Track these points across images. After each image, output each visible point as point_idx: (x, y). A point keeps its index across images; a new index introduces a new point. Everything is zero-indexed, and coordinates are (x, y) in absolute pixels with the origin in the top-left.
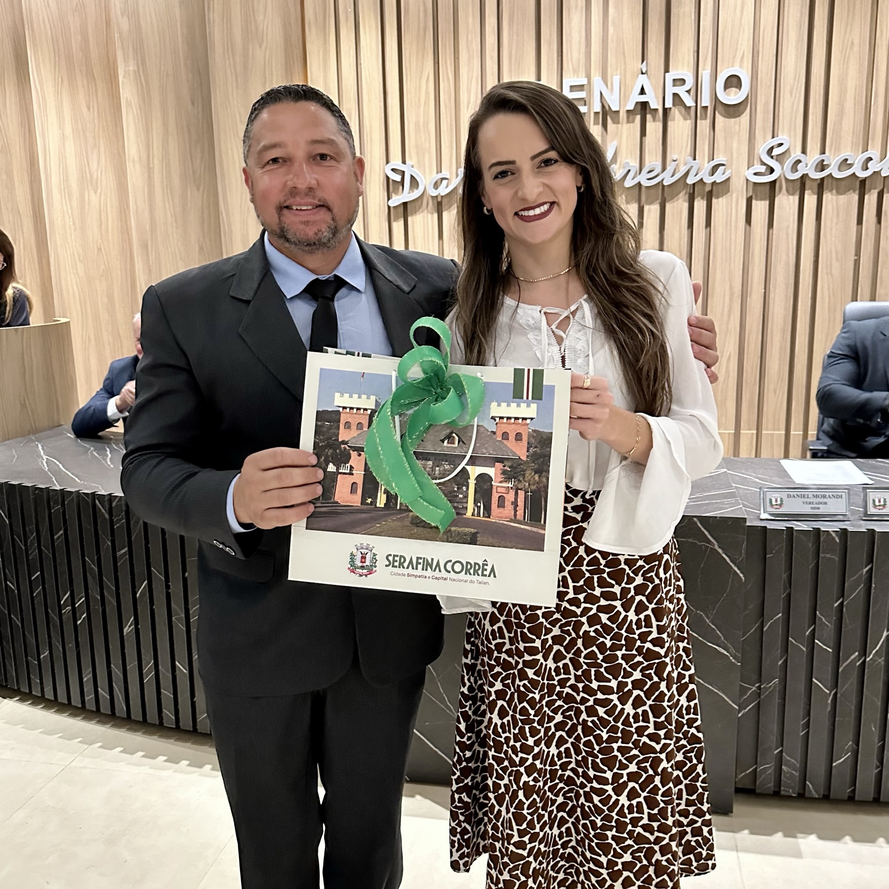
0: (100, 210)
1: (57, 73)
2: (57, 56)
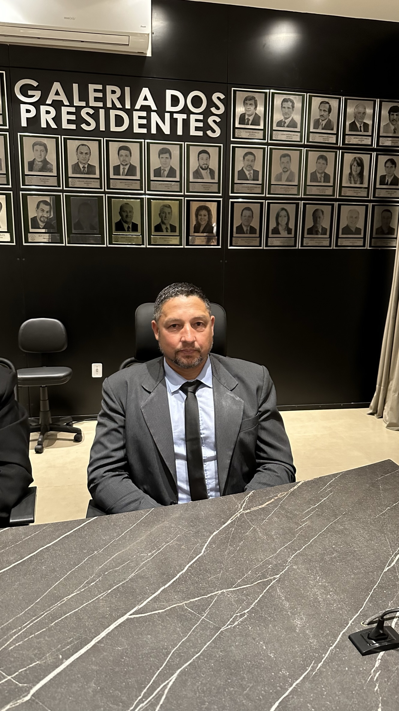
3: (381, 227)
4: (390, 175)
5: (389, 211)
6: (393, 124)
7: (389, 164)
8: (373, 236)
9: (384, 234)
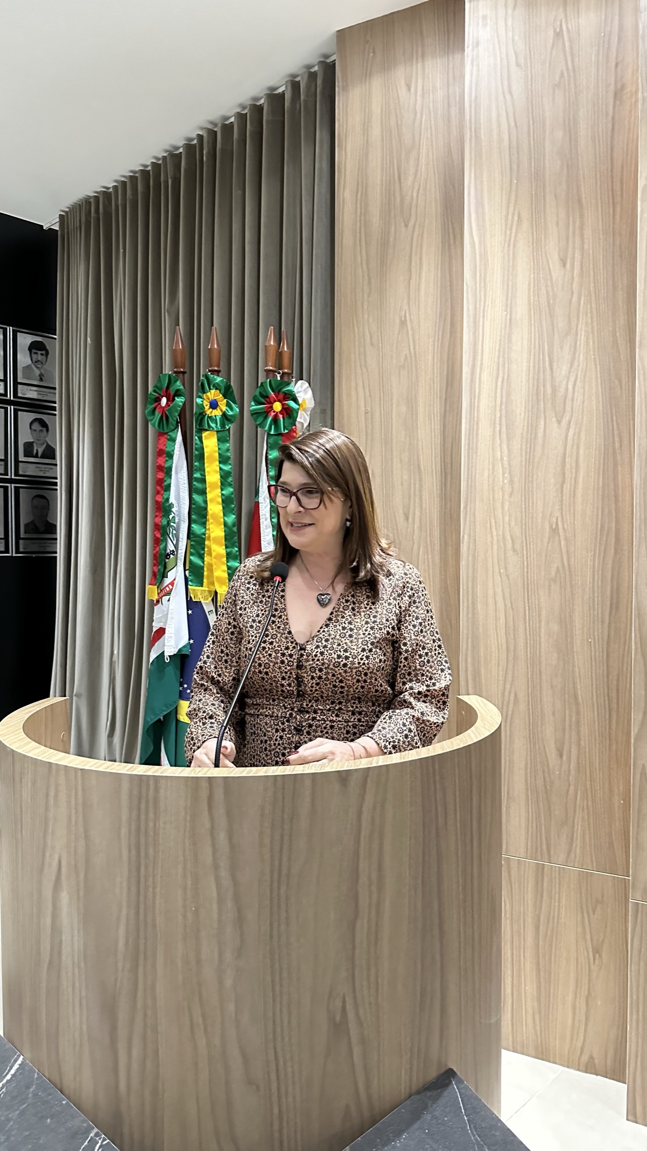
0: (565, 454)
1: (511, 209)
2: (514, 176)
3: (33, 522)
4: (41, 442)
5: (43, 497)
6: (38, 368)
7: (36, 426)
8: (22, 537)
9: (39, 533)
